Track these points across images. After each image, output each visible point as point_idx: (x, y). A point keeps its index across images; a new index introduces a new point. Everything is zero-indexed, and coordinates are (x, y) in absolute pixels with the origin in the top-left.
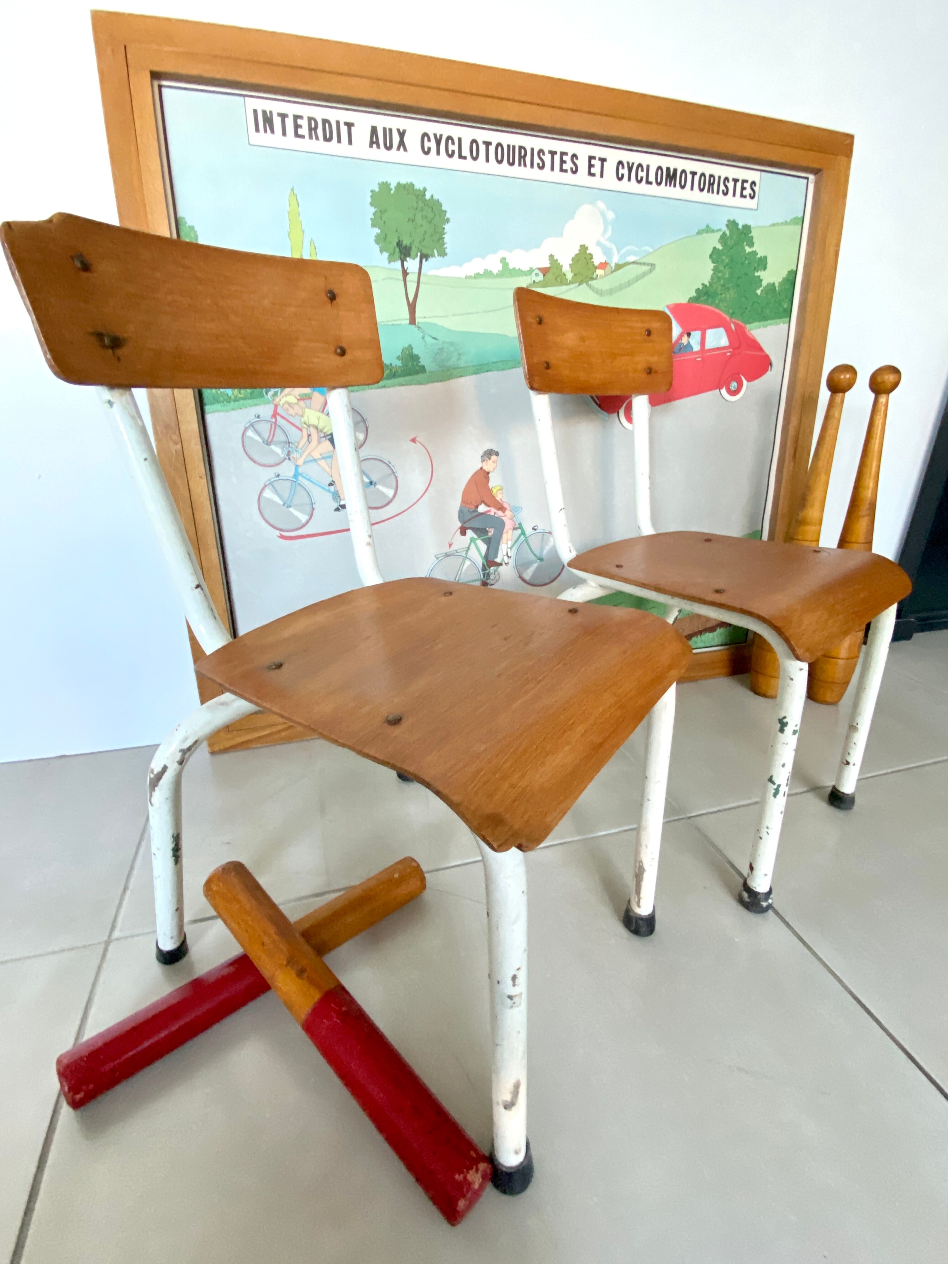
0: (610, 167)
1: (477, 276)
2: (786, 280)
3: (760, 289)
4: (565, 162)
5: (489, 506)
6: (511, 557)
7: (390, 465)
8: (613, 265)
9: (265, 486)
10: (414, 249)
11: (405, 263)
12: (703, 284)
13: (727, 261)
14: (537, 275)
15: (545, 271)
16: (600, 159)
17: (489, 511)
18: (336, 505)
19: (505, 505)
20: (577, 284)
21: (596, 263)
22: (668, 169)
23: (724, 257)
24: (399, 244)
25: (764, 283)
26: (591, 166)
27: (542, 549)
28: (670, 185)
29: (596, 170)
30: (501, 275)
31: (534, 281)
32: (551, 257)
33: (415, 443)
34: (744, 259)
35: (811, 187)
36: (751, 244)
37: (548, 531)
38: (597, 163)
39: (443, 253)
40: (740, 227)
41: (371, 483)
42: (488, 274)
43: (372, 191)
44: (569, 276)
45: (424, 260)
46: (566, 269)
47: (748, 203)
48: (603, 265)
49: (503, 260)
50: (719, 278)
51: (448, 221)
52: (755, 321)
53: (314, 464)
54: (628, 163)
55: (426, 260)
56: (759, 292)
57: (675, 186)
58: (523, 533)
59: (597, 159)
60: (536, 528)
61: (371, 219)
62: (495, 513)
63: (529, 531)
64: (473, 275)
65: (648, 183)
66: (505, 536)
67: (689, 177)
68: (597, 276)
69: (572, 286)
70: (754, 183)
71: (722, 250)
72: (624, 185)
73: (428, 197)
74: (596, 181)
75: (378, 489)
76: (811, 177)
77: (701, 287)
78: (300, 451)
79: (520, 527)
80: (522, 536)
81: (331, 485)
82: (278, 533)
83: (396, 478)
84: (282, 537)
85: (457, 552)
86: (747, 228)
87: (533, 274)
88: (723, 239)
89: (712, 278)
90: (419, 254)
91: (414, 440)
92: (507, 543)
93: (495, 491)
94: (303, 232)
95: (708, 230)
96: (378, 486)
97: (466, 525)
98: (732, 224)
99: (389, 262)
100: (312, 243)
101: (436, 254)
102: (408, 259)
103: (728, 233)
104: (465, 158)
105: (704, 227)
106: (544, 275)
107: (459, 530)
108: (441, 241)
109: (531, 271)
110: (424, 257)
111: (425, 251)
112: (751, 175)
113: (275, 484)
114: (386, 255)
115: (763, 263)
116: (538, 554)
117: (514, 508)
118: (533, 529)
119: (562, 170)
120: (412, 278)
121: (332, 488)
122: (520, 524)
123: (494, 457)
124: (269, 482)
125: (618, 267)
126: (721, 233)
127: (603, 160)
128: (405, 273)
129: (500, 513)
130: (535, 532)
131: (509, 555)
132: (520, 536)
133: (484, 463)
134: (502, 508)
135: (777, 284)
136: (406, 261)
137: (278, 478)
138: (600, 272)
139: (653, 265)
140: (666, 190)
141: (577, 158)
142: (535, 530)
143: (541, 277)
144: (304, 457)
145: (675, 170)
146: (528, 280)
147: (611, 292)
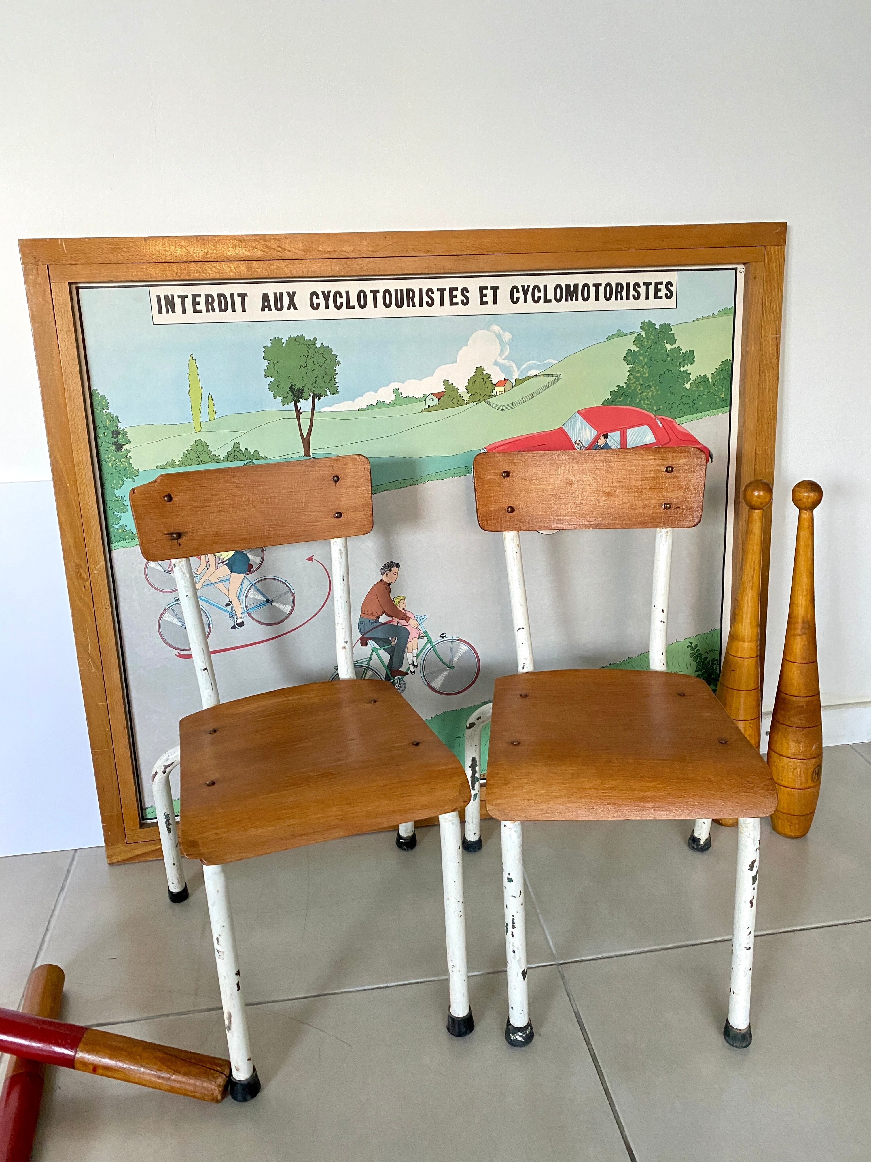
0: (503, 294)
1: (370, 407)
2: (719, 371)
3: (689, 383)
4: (455, 296)
5: (392, 617)
6: (417, 666)
7: (287, 583)
8: (513, 381)
9: (164, 608)
10: (306, 390)
11: (298, 404)
12: (618, 386)
13: (646, 360)
14: (431, 400)
15: (439, 396)
16: (492, 288)
17: (392, 621)
18: (233, 624)
19: (409, 615)
20: (475, 403)
21: (495, 381)
22: (568, 286)
23: (641, 358)
24: (292, 388)
25: (693, 377)
26: (482, 295)
27: (451, 657)
28: (572, 300)
29: (489, 298)
30: (393, 404)
31: (429, 406)
32: (446, 382)
33: (312, 561)
34: (665, 356)
35: (741, 277)
36: (673, 341)
37: (457, 639)
38: (489, 293)
39: (335, 392)
40: (657, 327)
41: (267, 601)
42: (381, 404)
43: (264, 347)
44: (466, 397)
45: (316, 400)
46: (462, 390)
47: (664, 303)
48: (502, 383)
49: (396, 391)
50: (637, 379)
51: (339, 363)
52: (685, 414)
53: (212, 586)
54: (523, 287)
55: (319, 399)
56: (687, 386)
57: (577, 300)
58: (430, 641)
59: (489, 288)
60: (444, 635)
61: (264, 371)
62: (398, 623)
63: (436, 639)
64: (366, 407)
65: (546, 301)
66: (409, 645)
67: (593, 290)
68: (496, 392)
69: (469, 405)
70: (669, 283)
71: (638, 351)
72: (521, 306)
73: (318, 345)
74: (490, 308)
75: (275, 606)
76: (740, 267)
77: (616, 389)
78: (198, 575)
79: (426, 635)
80: (429, 644)
81: (227, 605)
82: (175, 650)
83: (293, 594)
84: (179, 654)
85: (358, 663)
86: (666, 327)
87: (428, 399)
88: (638, 340)
89: (629, 379)
90: (311, 395)
91: (310, 559)
92: (412, 652)
93: (397, 601)
94: (202, 388)
95: (619, 334)
96: (274, 604)
97: (366, 636)
98: (648, 326)
99: (283, 405)
100: (210, 396)
101: (328, 393)
102: (301, 400)
103: (643, 333)
104: (354, 307)
105: (615, 332)
106: (439, 399)
107: (360, 641)
108: (333, 381)
109: (425, 396)
110: (317, 396)
111: (317, 392)
112: (665, 277)
113: (174, 607)
114: (279, 399)
115: (689, 358)
116: (447, 661)
117: (419, 616)
118: (440, 636)
119: (452, 303)
120: (305, 417)
121: (229, 608)
122: (426, 632)
123: (394, 569)
124: (168, 605)
125: (519, 382)
126: (636, 335)
127: (495, 289)
128: (298, 412)
129: (403, 622)
130: (443, 639)
131: (416, 664)
132: (426, 645)
133: (384, 575)
134: (406, 618)
135: (709, 376)
136: (299, 401)
137: (176, 601)
138: (498, 389)
139: (559, 375)
140: (565, 305)
141: (467, 291)
142: (443, 637)
143: (436, 401)
144: (202, 581)
145: (576, 286)
146: (423, 405)
147: (513, 406)
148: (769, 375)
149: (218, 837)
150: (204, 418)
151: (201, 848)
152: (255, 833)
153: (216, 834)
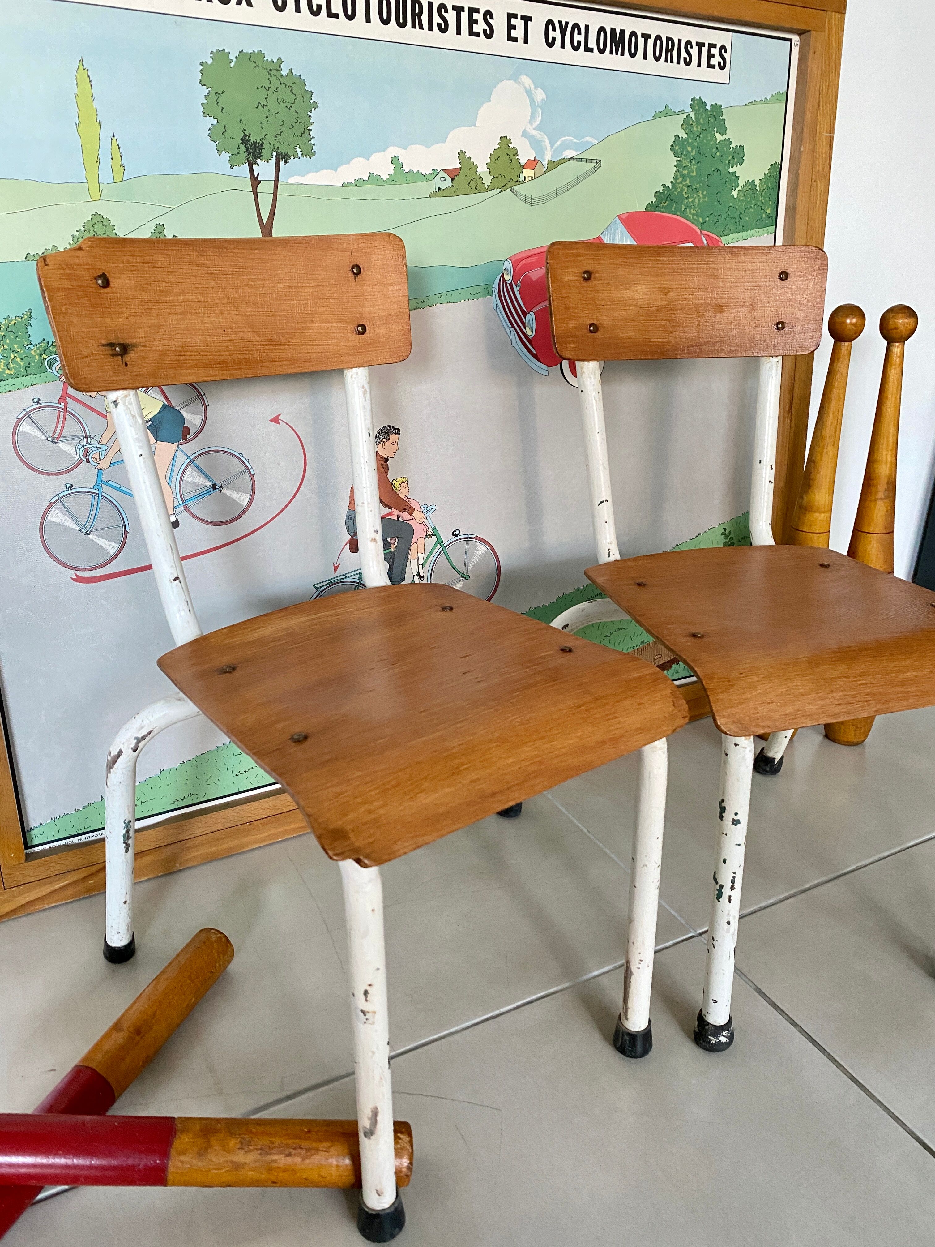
0: (537, 29)
1: (359, 182)
2: (768, 177)
3: (737, 189)
4: (476, 22)
5: (391, 508)
6: (423, 577)
7: (242, 458)
8: (545, 163)
9: (51, 505)
10: (266, 145)
11: (255, 167)
12: (664, 185)
13: (694, 153)
14: (443, 179)
15: (453, 174)
16: (523, 17)
17: (390, 514)
19: (413, 504)
20: (499, 190)
21: (523, 161)
22: (613, 31)
23: (689, 149)
24: (245, 140)
25: (741, 182)
26: (511, 27)
27: (466, 562)
28: (617, 54)
29: (518, 33)
30: (392, 180)
31: (439, 188)
32: (462, 153)
33: (279, 423)
34: (714, 150)
35: (795, 52)
36: (723, 131)
37: (474, 536)
38: (519, 23)
39: (309, 152)
40: (708, 107)
41: (214, 487)
42: (374, 179)
43: (202, 64)
44: (487, 180)
45: (282, 163)
46: (482, 169)
47: (716, 74)
48: (533, 164)
49: (395, 160)
50: (684, 177)
51: (315, 106)
52: (731, 232)
54: (560, 22)
55: (286, 162)
56: (735, 193)
57: (623, 54)
58: (440, 542)
59: (519, 17)
60: (457, 532)
61: (202, 104)
62: (398, 516)
63: (447, 538)
64: (353, 182)
65: (588, 49)
66: (413, 548)
67: (641, 41)
68: (525, 177)
69: (491, 193)
70: (723, 48)
71: (687, 140)
72: (557, 54)
73: (284, 72)
74: (518, 49)
75: (225, 495)
76: (796, 39)
77: (661, 189)
78: (105, 448)
79: (435, 533)
80: (439, 546)
82: (72, 574)
83: (252, 476)
84: (79, 579)
85: (346, 577)
86: (717, 108)
87: (438, 178)
88: (687, 123)
89: (675, 178)
90: (275, 154)
91: (276, 420)
92: (418, 558)
93: (397, 484)
94: (100, 124)
95: (667, 112)
96: (224, 491)
97: (358, 537)
98: (698, 104)
99: (232, 167)
100: (114, 139)
101: (300, 154)
102: (259, 161)
103: (692, 115)
104: (336, 16)
105: (662, 109)
106: (453, 179)
107: (348, 545)
108: (306, 134)
109: (435, 173)
110: (282, 157)
111: (283, 150)
112: (720, 38)
113: (66, 500)
114: (226, 156)
115: (738, 155)
116: (461, 568)
117: (426, 506)
118: (453, 534)
119: (472, 33)
120: (266, 188)
122: (434, 529)
123: (393, 437)
124: (56, 498)
125: (553, 165)
126: (685, 116)
127: (527, 19)
128: (255, 181)
129: (405, 516)
130: (457, 538)
131: (422, 575)
132: (435, 546)
133: (380, 446)
134: (408, 509)
135: (757, 183)
136: (256, 163)
137: (70, 491)
138: (527, 173)
139: (598, 161)
140: (610, 60)
141: (492, 18)
142: (457, 535)
143: (448, 182)
144: (110, 455)
145: (623, 32)
146: (431, 187)
147: (544, 199)
148: (821, 185)
149: (373, 816)
150: (106, 176)
151: (353, 839)
152: (427, 801)
153: (370, 812)
